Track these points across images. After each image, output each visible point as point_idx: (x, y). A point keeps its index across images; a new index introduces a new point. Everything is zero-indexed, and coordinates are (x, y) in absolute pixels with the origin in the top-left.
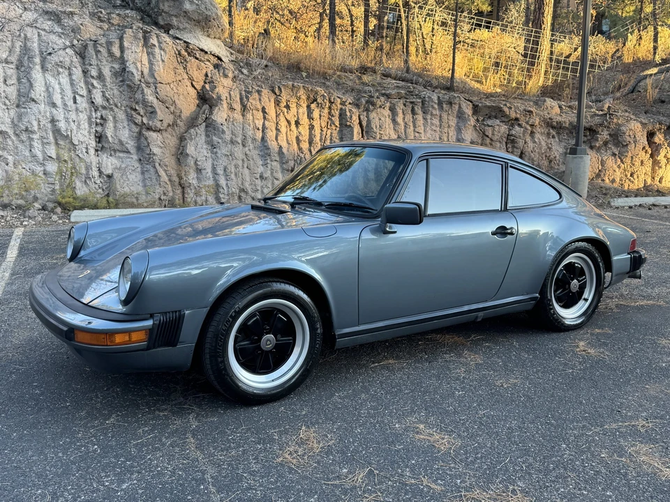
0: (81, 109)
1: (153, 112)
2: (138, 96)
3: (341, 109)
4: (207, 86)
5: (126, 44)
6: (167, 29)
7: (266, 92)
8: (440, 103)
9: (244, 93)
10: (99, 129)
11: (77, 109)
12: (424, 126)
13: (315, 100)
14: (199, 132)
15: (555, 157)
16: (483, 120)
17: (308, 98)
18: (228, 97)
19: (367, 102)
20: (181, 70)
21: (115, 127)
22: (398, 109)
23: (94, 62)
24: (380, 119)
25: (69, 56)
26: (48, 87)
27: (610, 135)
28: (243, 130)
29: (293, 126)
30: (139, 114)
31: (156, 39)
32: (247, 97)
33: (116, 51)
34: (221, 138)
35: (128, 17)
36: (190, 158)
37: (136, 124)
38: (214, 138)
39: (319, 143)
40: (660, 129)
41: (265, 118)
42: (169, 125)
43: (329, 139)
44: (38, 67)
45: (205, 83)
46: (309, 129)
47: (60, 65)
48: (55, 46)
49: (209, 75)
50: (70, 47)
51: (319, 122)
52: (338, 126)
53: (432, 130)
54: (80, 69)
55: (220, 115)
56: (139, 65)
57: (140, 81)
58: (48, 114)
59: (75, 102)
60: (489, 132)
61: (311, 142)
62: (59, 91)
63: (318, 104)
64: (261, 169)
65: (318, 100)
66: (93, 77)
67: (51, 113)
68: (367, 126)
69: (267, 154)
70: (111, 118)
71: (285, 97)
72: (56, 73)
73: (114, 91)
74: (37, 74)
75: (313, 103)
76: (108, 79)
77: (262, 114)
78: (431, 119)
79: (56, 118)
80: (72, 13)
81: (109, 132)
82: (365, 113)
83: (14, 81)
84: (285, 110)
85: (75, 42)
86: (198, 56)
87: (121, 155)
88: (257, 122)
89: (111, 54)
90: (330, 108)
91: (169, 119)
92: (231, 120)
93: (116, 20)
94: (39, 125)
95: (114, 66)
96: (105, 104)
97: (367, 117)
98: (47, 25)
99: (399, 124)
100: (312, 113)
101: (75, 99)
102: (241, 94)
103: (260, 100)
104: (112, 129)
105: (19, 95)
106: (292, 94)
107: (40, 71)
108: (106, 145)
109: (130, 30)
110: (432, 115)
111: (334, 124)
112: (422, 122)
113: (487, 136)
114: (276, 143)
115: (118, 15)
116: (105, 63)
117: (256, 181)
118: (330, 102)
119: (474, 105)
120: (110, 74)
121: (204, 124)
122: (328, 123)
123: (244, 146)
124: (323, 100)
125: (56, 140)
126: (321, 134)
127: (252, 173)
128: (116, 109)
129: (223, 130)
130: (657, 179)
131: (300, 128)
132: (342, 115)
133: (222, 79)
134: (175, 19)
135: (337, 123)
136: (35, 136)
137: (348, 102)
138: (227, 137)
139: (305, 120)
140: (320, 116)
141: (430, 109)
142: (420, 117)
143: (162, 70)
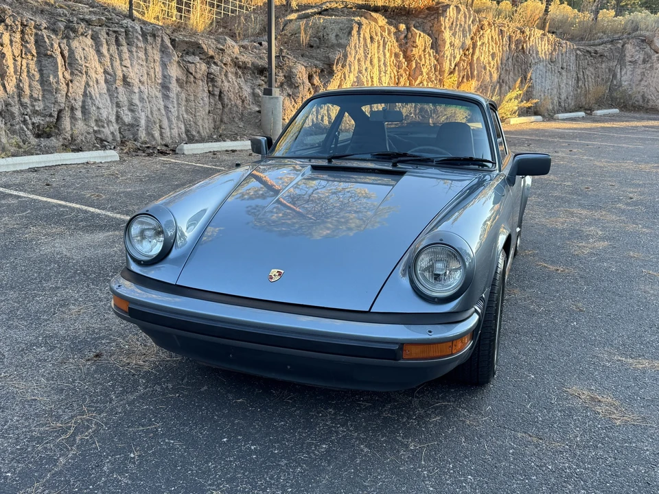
3: (37, 34)
8: (144, 35)
12: (131, 60)
13: (3, 20)
15: (246, 97)
16: (182, 56)
19: (66, 27)
22: (102, 39)
24: (84, 49)
27: (285, 76)
39: (15, 76)
40: (316, 72)
43: (26, 70)
51: (10, 50)
52: (35, 55)
53: (139, 64)
60: (192, 69)
63: (7, 26)
65: (7, 21)
68: (69, 57)
78: (136, 52)
82: (65, 41)
90: (22, 32)
97: (68, 45)
99: (104, 56)
100: (1, 37)
110: (137, 47)
111: (31, 53)
112: (128, 55)
113: (191, 74)
118: (22, 24)
119: (170, 39)
122: (22, 51)
124: (14, 22)
126: (14, 64)
130: (320, 117)
132: (39, 42)
135: (34, 52)
137: (43, 26)
140: (11, 41)
141: (135, 40)
142: (125, 49)
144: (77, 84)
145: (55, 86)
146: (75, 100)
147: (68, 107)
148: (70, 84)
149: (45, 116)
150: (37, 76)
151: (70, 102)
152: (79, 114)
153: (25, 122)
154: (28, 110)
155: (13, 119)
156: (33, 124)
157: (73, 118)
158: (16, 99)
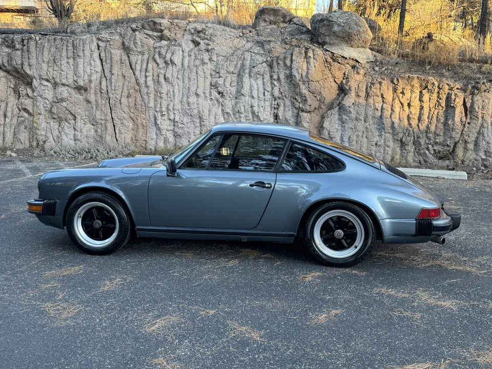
1: (306, 100)
2: (298, 90)
3: (448, 93)
4: (344, 82)
5: (294, 58)
6: (322, 44)
7: (386, 83)
9: (369, 84)
10: (276, 111)
11: (265, 100)
13: (427, 87)
14: (333, 112)
17: (421, 86)
18: (357, 89)
19: (473, 87)
20: (327, 71)
23: (276, 70)
24: (484, 101)
25: (264, 68)
26: (251, 86)
28: (365, 110)
29: (406, 107)
30: (297, 101)
31: (311, 53)
32: (371, 87)
33: (288, 62)
34: (348, 117)
35: (302, 40)
36: (325, 130)
37: (296, 108)
38: (344, 116)
39: (427, 120)
41: (383, 101)
42: (315, 108)
43: (435, 118)
44: (247, 75)
45: (344, 79)
46: (420, 109)
47: (258, 73)
48: (258, 62)
49: (346, 73)
50: (265, 62)
51: (428, 104)
52: (444, 106)
54: (269, 75)
55: (348, 101)
56: (300, 70)
57: (300, 80)
58: (250, 102)
59: (264, 95)
61: (419, 119)
62: (256, 89)
63: (428, 89)
64: (376, 139)
65: (429, 87)
66: (275, 80)
67: (251, 102)
68: (471, 106)
69: (382, 128)
70: (282, 104)
71: (401, 86)
72: (256, 78)
73: (286, 88)
74: (246, 80)
75: (424, 89)
76: (283, 81)
77: (381, 99)
79: (253, 105)
80: (270, 41)
81: (280, 114)
82: (470, 97)
83: (235, 84)
84: (401, 95)
85: (269, 59)
86: (340, 61)
88: (377, 105)
89: (285, 65)
90: (438, 93)
91: (316, 104)
92: (357, 104)
93: (294, 42)
94: (245, 109)
95: (286, 72)
96: (280, 96)
97: (472, 99)
98: (257, 49)
100: (422, 97)
101: (264, 92)
102: (367, 86)
103: (380, 89)
104: (283, 111)
105: (237, 92)
106: (407, 83)
107: (248, 77)
108: (279, 121)
109: (298, 48)
111: (441, 105)
114: (390, 120)
115: (297, 39)
116: (282, 70)
117: (372, 147)
118: (439, 88)
120: (284, 77)
121: (338, 107)
122: (436, 104)
123: (365, 122)
124: (433, 87)
125: (253, 118)
126: (429, 113)
127: (369, 141)
128: (285, 99)
129: (350, 111)
131: (412, 108)
132: (448, 98)
133: (355, 75)
134: (327, 38)
135: (443, 104)
136: (242, 115)
137: (456, 88)
138: (352, 115)
139: (416, 103)
140: (430, 99)
143: (314, 73)
144: (474, 125)
145: (451, 126)
146: (469, 136)
147: (462, 141)
148: (467, 125)
149: (444, 146)
150: (442, 120)
151: (464, 137)
152: (471, 146)
153: (428, 149)
154: (432, 141)
155: (420, 146)
156: (435, 150)
157: (466, 149)
158: (424, 135)
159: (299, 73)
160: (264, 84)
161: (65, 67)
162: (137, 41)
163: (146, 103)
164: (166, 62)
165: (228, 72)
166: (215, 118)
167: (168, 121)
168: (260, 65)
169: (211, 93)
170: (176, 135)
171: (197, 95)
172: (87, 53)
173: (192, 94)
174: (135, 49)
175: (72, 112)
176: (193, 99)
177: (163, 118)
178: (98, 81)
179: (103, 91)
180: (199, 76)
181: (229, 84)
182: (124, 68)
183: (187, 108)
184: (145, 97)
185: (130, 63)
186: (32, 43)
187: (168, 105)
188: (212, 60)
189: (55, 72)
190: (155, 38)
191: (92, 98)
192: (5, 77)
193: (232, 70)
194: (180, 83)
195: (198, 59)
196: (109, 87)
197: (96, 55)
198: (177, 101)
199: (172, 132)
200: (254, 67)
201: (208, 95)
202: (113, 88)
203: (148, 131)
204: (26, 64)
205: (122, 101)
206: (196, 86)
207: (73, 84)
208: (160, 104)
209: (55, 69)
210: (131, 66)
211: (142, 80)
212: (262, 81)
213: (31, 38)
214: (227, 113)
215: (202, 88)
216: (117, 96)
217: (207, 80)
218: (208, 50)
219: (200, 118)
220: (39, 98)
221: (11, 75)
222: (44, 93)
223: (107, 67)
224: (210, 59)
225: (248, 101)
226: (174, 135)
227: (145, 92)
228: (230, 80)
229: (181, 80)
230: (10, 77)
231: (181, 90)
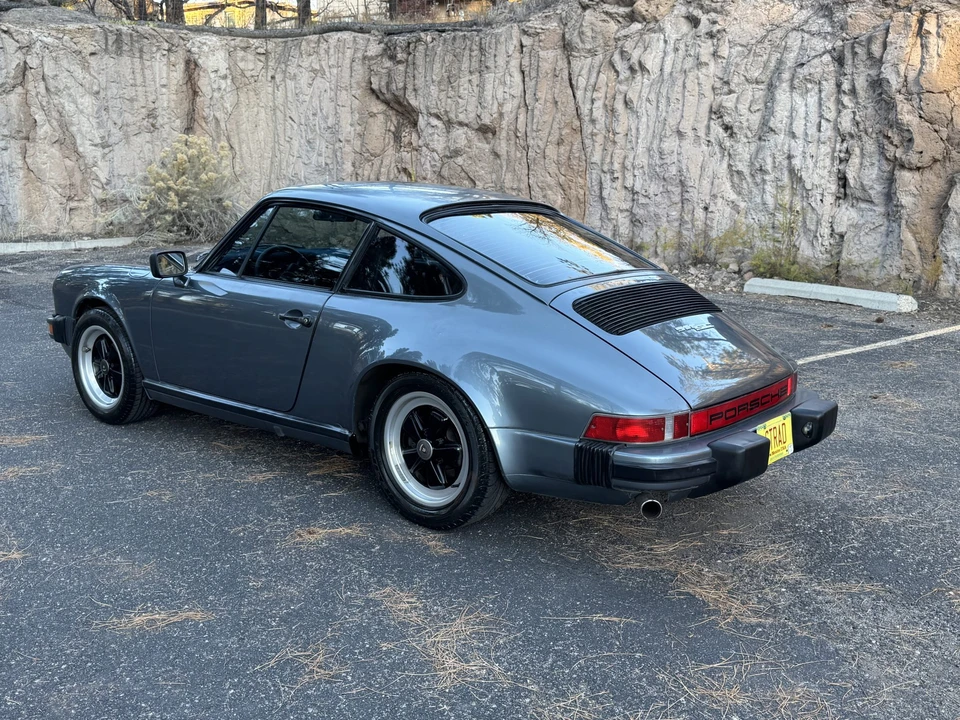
0: (822, 140)
1: (911, 140)
2: (892, 116)
5: (890, 38)
10: (841, 167)
11: (819, 140)
21: (861, 164)
23: (848, 69)
25: (823, 66)
26: (792, 110)
30: (891, 143)
31: (933, 21)
33: (876, 49)
36: (951, 214)
37: (887, 159)
42: (935, 160)
44: (785, 86)
47: (808, 79)
48: (813, 54)
50: (829, 52)
54: (832, 82)
56: (902, 67)
57: (900, 92)
58: (786, 147)
62: (803, 115)
67: (789, 146)
70: (857, 151)
72: (804, 90)
73: (869, 110)
74: (782, 95)
76: (861, 93)
79: (792, 153)
80: (846, 3)
81: (850, 176)
83: (759, 105)
85: (839, 43)
87: (863, 205)
89: (870, 55)
91: (936, 149)
94: (774, 162)
95: (870, 72)
96: (854, 130)
98: (818, 23)
101: (820, 125)
104: (857, 166)
105: (762, 124)
107: (788, 89)
108: (849, 192)
109: (900, 14)
116: (862, 69)
120: (866, 84)
125: (792, 183)
128: (865, 138)
136: (767, 178)
143: (935, 71)
159: (898, 73)
160: (820, 105)
161: (465, 89)
162: (584, 29)
163: (588, 154)
164: (631, 69)
165: (747, 80)
166: (712, 184)
167: (624, 192)
168: (816, 61)
169: (708, 127)
170: (635, 222)
171: (680, 134)
172: (501, 61)
173: (668, 134)
174: (581, 45)
175: (471, 174)
176: (670, 144)
177: (615, 185)
178: (513, 116)
179: (519, 135)
180: (686, 93)
181: (747, 106)
182: (558, 86)
183: (658, 162)
184: (588, 142)
185: (570, 74)
186: (421, 48)
187: (625, 157)
188: (719, 57)
189: (449, 100)
190: (620, 19)
191: (503, 147)
192: (384, 113)
193: (756, 74)
194: (652, 109)
195: (690, 55)
196: (529, 125)
197: (514, 63)
198: (640, 149)
199: (628, 213)
200: (803, 64)
201: (702, 133)
202: (535, 127)
203: (587, 212)
204: (410, 87)
205: (548, 152)
206: (678, 114)
207: (475, 122)
208: (612, 156)
209: (450, 95)
210: (570, 80)
211: (585, 109)
212: (816, 98)
213: (419, 40)
214: (738, 172)
215: (692, 119)
216: (540, 143)
217: (705, 100)
218: (711, 35)
219: (682, 184)
220: (424, 149)
221: (392, 108)
222: (432, 140)
223: (530, 84)
224: (714, 55)
225: (783, 144)
226: (632, 221)
227: (589, 131)
228: (750, 98)
229: (654, 104)
230: (391, 112)
231: (651, 124)
